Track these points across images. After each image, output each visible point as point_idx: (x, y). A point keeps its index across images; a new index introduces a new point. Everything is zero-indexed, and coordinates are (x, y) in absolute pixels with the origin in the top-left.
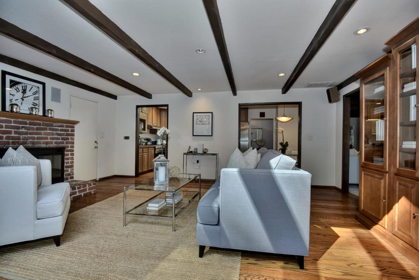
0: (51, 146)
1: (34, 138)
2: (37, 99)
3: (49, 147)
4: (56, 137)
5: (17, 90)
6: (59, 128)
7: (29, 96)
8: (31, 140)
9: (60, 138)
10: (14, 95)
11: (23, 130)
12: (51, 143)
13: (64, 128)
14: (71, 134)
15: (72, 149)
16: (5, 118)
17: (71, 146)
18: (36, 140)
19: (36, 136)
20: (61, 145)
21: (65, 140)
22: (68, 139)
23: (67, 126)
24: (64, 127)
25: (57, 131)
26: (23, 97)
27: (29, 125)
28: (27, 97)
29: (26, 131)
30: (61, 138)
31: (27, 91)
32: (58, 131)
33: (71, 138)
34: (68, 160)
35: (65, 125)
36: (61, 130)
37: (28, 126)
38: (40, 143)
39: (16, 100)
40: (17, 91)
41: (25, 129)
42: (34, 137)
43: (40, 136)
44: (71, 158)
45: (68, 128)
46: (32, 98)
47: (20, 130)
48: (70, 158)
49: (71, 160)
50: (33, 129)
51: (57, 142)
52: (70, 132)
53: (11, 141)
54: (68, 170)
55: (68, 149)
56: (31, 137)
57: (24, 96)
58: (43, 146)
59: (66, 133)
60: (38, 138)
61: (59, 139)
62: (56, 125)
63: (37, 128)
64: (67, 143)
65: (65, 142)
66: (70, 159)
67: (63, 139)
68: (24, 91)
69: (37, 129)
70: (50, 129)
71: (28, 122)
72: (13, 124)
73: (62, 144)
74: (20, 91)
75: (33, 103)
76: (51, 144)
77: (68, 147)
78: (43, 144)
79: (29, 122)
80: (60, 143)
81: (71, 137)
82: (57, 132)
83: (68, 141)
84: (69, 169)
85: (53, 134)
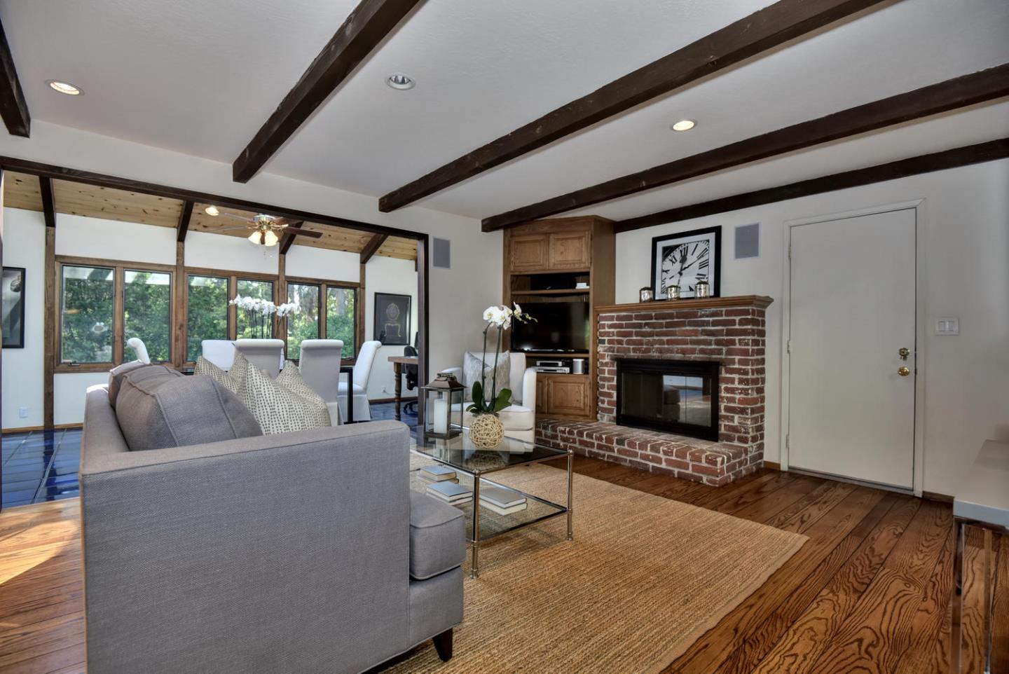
0: (692, 357)
1: (662, 342)
2: (704, 265)
3: (688, 359)
4: (703, 340)
5: (674, 260)
6: (711, 319)
7: (691, 265)
8: (657, 346)
9: (711, 340)
10: (668, 271)
11: (647, 329)
12: (693, 351)
13: (724, 318)
14: (741, 329)
15: (744, 367)
16: (625, 314)
17: (740, 360)
18: (666, 346)
19: (665, 338)
20: (714, 356)
21: (723, 345)
22: (733, 342)
23: (728, 313)
24: (722, 316)
25: (704, 326)
26: (682, 270)
27: (656, 319)
28: (689, 266)
29: (651, 330)
30: (715, 340)
31: (689, 256)
32: (707, 326)
33: (740, 340)
34: (732, 393)
35: (724, 309)
36: (715, 323)
37: (654, 321)
38: (671, 351)
39: (671, 278)
40: (673, 262)
41: (649, 327)
42: (662, 340)
43: (673, 338)
44: (742, 389)
45: (731, 316)
46: (697, 265)
47: (644, 330)
48: (737, 389)
49: (740, 393)
50: (661, 326)
51: (707, 349)
52: (737, 327)
53: (632, 347)
54: (733, 417)
55: (731, 367)
56: (658, 340)
57: (683, 267)
58: (678, 356)
59: (727, 330)
60: (669, 342)
61: (710, 344)
62: (703, 313)
63: (667, 323)
64: (729, 352)
65: (724, 349)
66: (737, 392)
67: (718, 343)
68: (684, 259)
69: (668, 325)
70: (690, 324)
71: (653, 314)
72: (634, 321)
73: (718, 354)
74: (676, 261)
75: (698, 274)
76: (692, 354)
77: (733, 362)
78: (677, 352)
79: (656, 315)
80: (712, 352)
81: (740, 337)
82: (703, 328)
83: (735, 347)
84: (736, 417)
85: (696, 333)
